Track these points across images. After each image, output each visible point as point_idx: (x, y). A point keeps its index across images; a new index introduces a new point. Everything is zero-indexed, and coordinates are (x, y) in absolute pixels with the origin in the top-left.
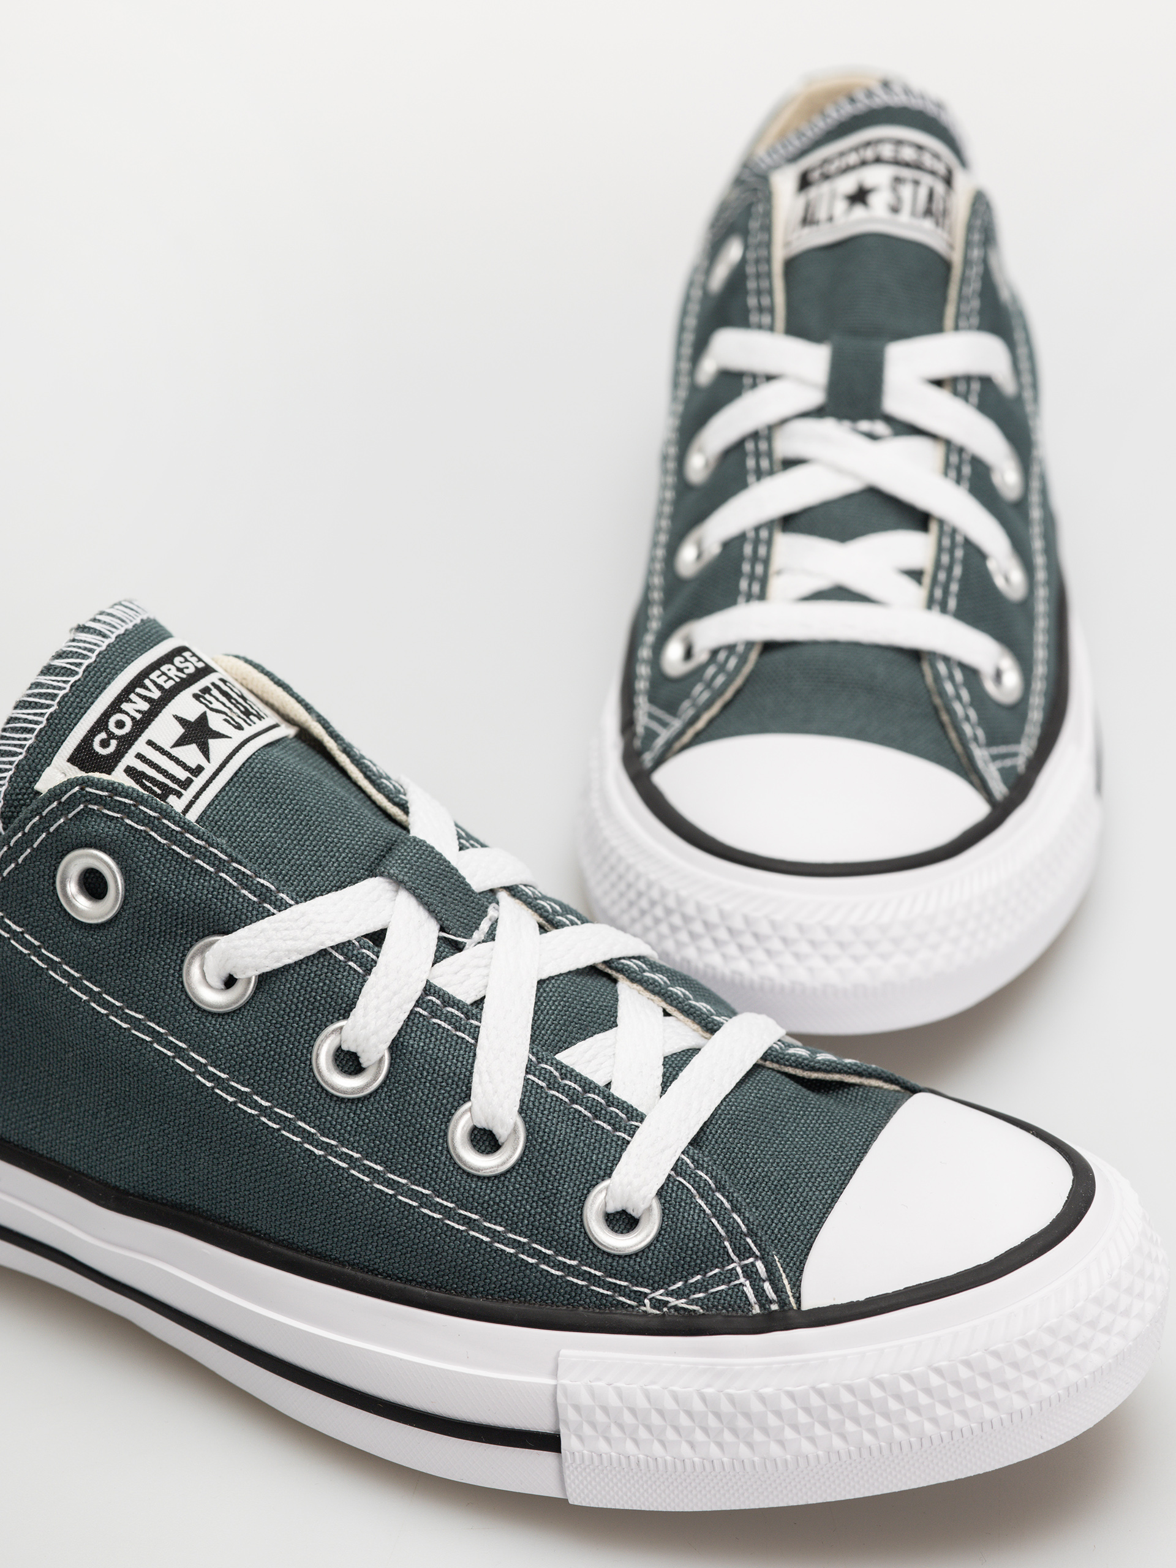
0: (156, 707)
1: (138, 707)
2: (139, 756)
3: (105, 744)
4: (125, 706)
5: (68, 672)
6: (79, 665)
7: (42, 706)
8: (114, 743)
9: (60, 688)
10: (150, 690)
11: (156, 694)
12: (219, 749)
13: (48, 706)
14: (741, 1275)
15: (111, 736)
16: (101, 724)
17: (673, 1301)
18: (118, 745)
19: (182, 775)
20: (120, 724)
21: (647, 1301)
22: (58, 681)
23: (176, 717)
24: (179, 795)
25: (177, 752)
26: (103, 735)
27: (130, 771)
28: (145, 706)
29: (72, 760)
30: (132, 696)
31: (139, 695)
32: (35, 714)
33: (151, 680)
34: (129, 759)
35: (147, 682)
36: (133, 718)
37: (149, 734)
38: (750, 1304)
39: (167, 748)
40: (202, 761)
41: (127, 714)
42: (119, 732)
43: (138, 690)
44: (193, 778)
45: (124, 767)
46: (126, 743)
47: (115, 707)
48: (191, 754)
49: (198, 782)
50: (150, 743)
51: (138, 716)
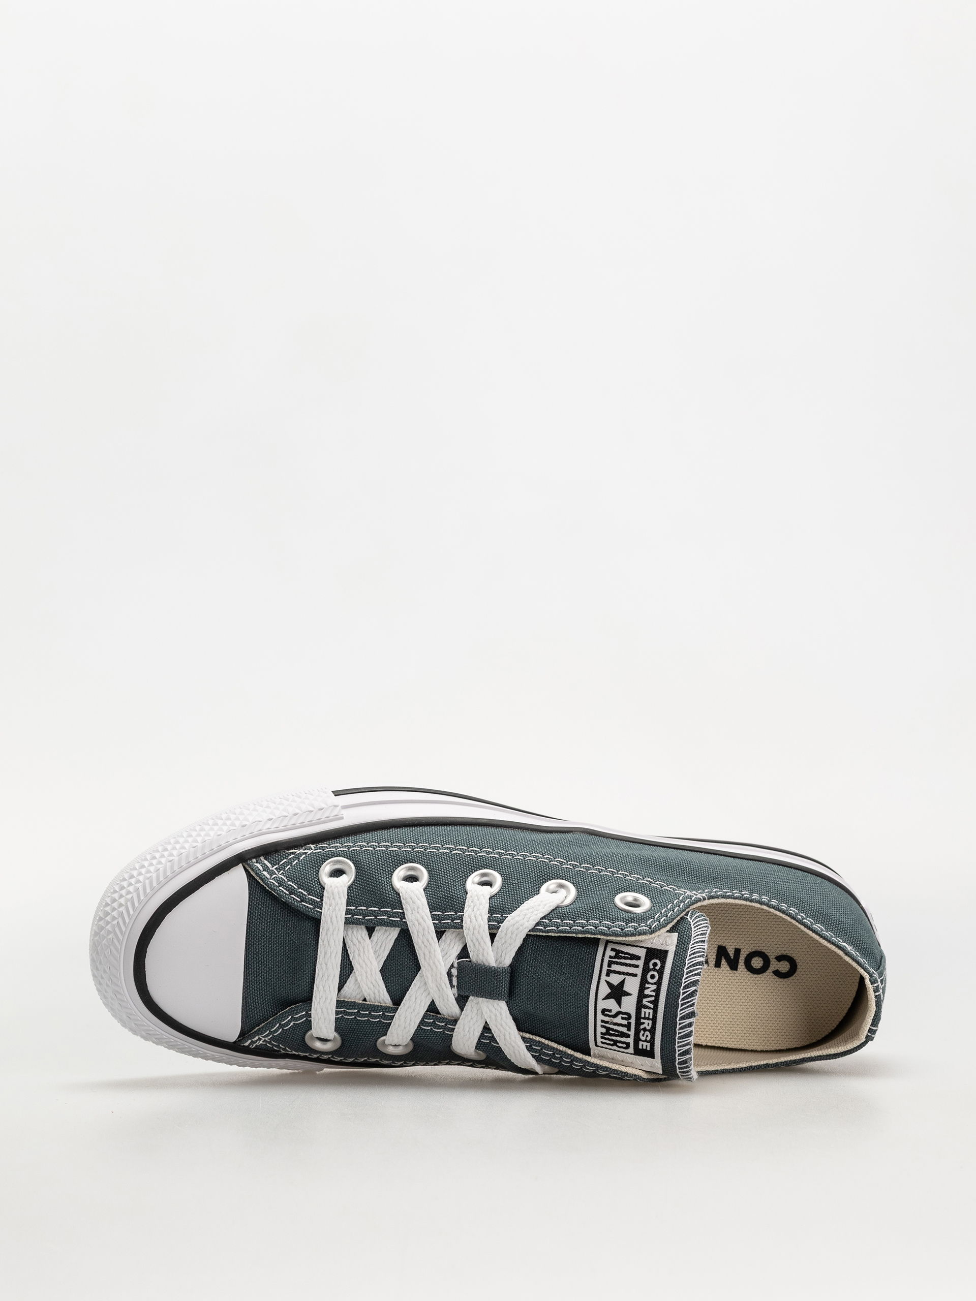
0: (641, 995)
1: (649, 990)
2: (637, 966)
3: (655, 964)
4: (654, 987)
5: (686, 987)
6: (684, 993)
7: (690, 966)
8: (651, 967)
9: (686, 978)
10: (648, 1002)
11: (645, 1001)
12: (605, 990)
13: (688, 968)
14: (275, 870)
15: (654, 969)
16: (661, 972)
17: (302, 851)
18: (649, 967)
19: (614, 967)
20: (653, 977)
21: (313, 848)
22: (689, 980)
23: (630, 995)
24: (611, 957)
25: (622, 977)
26: (657, 968)
27: (638, 958)
28: (647, 992)
29: (666, 952)
30: (654, 994)
31: (651, 996)
32: (692, 962)
33: (651, 1008)
34: (641, 963)
35: (652, 1006)
36: (649, 983)
37: (638, 979)
38: (266, 860)
39: (627, 977)
40: (608, 979)
41: (652, 984)
42: (652, 973)
43: (653, 998)
44: (608, 968)
45: (641, 959)
46: (646, 970)
47: (659, 984)
48: (615, 979)
49: (605, 968)
50: (635, 975)
51: (647, 986)
